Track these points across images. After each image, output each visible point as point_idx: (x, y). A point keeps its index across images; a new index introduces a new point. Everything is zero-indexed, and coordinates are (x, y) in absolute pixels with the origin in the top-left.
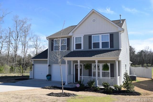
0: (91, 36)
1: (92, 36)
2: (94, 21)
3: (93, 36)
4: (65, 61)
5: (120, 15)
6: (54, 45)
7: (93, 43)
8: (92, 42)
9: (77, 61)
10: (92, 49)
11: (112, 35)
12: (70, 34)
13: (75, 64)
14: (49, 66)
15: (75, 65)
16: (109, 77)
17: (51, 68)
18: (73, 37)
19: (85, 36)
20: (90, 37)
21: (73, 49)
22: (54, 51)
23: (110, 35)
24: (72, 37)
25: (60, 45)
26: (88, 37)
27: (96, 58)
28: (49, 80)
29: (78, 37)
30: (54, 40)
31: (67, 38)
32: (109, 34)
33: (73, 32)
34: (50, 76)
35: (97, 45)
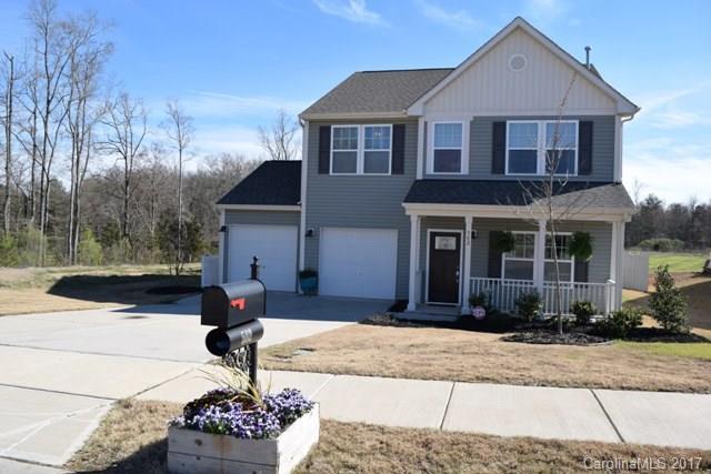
0: (504, 124)
1: (508, 122)
2: (518, 63)
3: (511, 124)
4: (409, 217)
5: (588, 49)
6: (332, 151)
7: (510, 151)
8: (507, 149)
9: (464, 218)
10: (507, 173)
11: (587, 127)
12: (414, 110)
13: (429, 230)
14: (309, 234)
15: (431, 233)
16: (569, 280)
17: (318, 242)
18: (426, 123)
19: (476, 123)
20: (499, 127)
21: (424, 171)
22: (331, 173)
23: (580, 123)
24: (417, 121)
25: (361, 151)
26: (491, 126)
27: (539, 211)
28: (305, 295)
29: (446, 125)
30: (333, 127)
31: (391, 125)
32: (577, 122)
33: (426, 103)
34: (314, 279)
35: (526, 159)
